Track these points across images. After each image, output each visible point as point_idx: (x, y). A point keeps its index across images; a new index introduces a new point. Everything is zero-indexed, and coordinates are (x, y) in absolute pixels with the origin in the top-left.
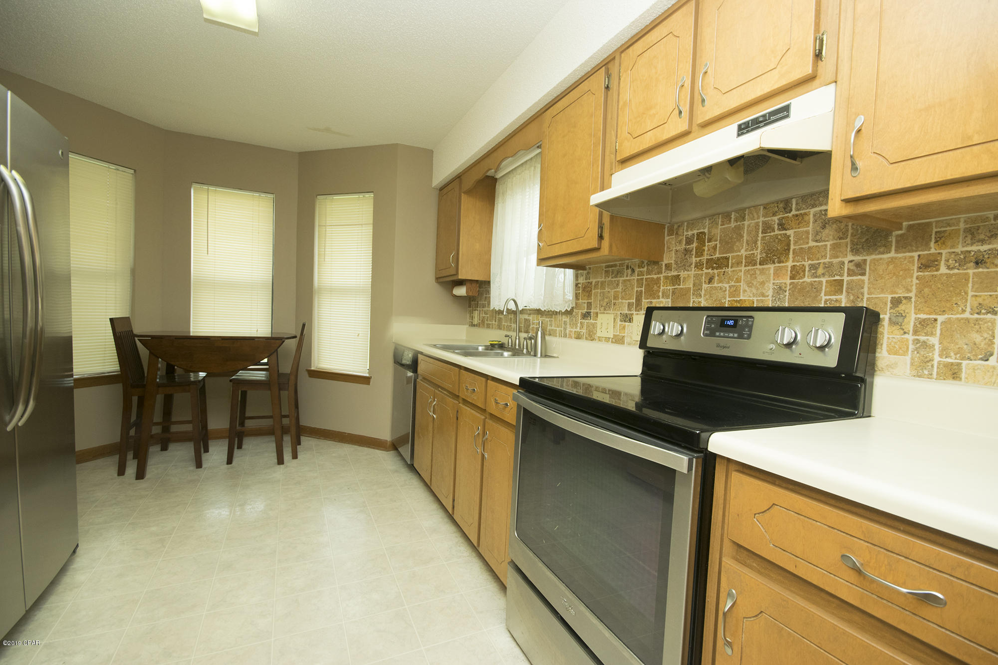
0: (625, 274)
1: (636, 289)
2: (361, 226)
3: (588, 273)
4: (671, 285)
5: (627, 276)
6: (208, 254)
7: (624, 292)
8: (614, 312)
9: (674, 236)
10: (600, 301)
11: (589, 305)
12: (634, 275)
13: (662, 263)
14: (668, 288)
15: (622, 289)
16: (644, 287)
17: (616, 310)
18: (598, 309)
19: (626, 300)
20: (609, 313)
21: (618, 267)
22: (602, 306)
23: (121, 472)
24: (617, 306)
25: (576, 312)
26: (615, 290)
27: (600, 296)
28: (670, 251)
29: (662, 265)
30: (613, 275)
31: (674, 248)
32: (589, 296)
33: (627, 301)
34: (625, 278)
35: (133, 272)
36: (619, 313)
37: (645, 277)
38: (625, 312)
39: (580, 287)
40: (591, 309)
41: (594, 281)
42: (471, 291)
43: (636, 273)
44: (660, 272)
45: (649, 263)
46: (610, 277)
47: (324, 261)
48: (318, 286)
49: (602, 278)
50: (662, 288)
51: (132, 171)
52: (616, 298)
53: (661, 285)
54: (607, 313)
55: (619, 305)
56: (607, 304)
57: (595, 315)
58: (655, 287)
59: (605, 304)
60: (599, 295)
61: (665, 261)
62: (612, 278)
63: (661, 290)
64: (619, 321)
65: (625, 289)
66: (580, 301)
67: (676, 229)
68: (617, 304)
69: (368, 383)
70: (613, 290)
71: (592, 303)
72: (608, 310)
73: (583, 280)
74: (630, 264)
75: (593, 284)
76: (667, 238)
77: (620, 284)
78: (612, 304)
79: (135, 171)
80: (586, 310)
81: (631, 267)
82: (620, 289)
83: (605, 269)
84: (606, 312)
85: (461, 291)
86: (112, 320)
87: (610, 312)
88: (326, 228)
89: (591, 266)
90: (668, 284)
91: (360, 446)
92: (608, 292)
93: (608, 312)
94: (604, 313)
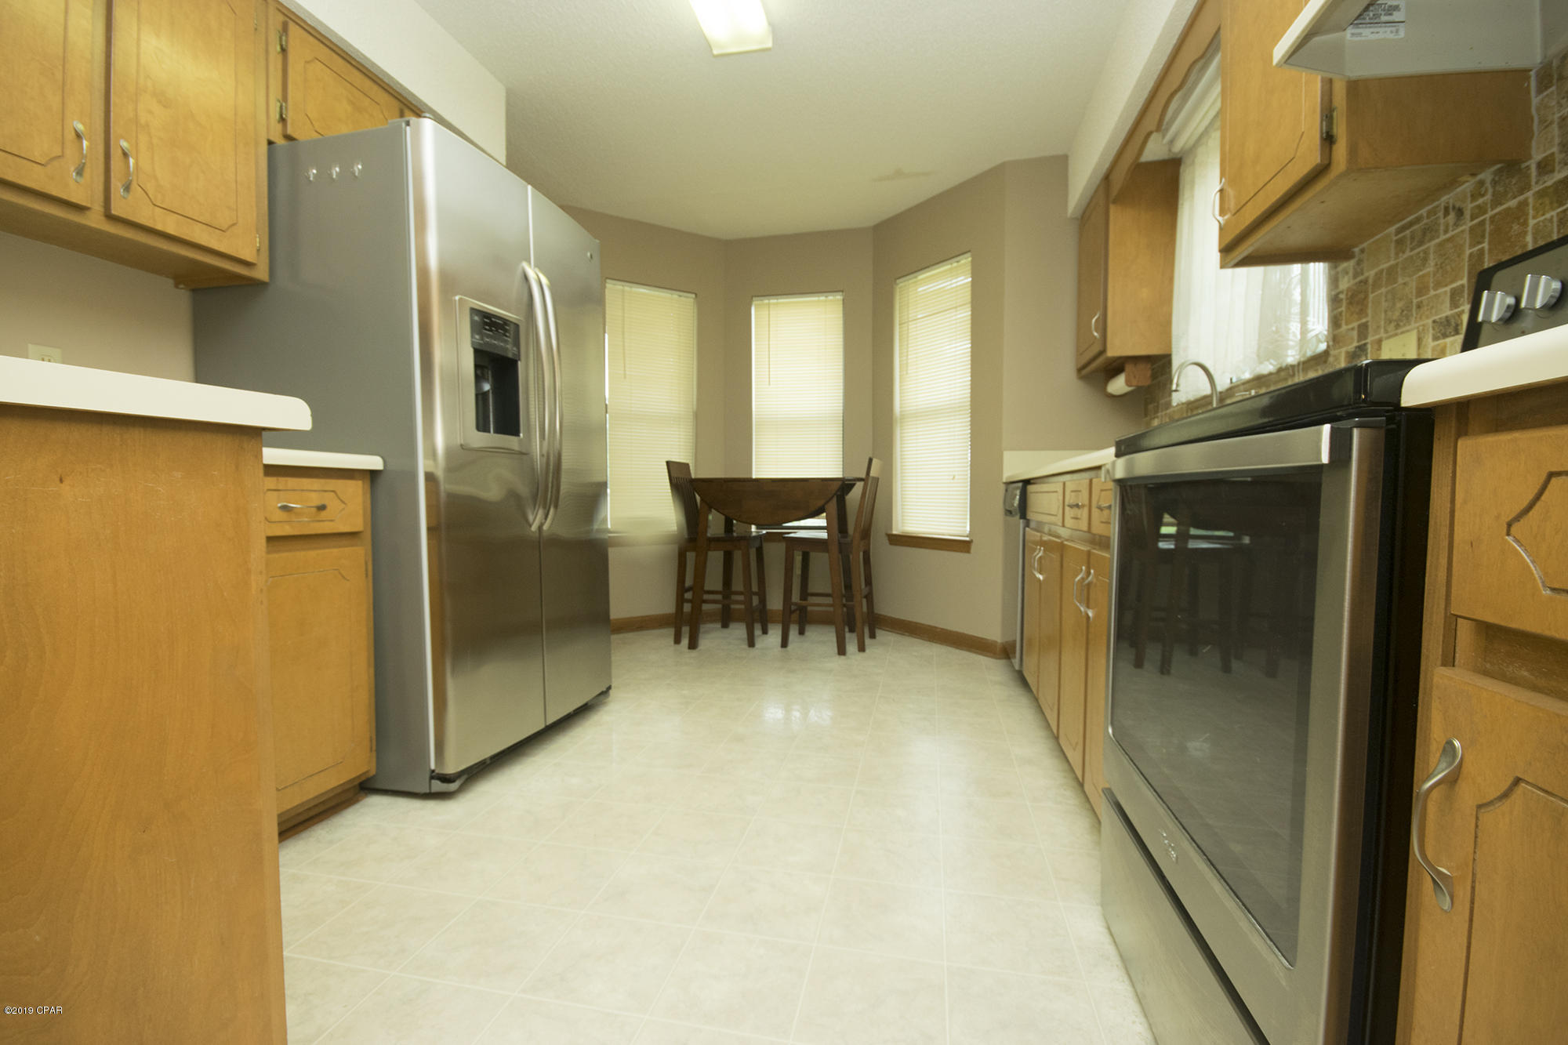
0: (1442, 228)
1: (1468, 252)
2: (954, 310)
3: (1359, 262)
4: (1556, 205)
5: (1446, 232)
6: (769, 384)
7: (1440, 271)
8: (1417, 325)
9: (1553, 88)
10: (1386, 311)
11: (1363, 330)
12: (1463, 222)
13: (1526, 164)
14: (1548, 216)
15: (1436, 265)
16: (1487, 240)
17: (1423, 317)
18: (1382, 330)
19: (1446, 286)
20: (1408, 331)
21: (1425, 221)
22: (1390, 322)
23: (677, 641)
24: (1425, 308)
25: (1335, 356)
26: (1421, 273)
27: (1386, 301)
28: (1546, 127)
29: (1528, 168)
30: (1414, 244)
31: (1557, 116)
32: (1362, 312)
33: (1448, 289)
34: (1443, 237)
35: (697, 416)
36: (1430, 321)
37: (1487, 216)
38: (1444, 315)
39: (1342, 300)
40: (1366, 338)
41: (1371, 274)
42: (1135, 377)
43: (1467, 214)
44: (1526, 187)
45: (1497, 179)
46: (1408, 250)
47: (907, 373)
48: (901, 412)
49: (1389, 261)
50: (1532, 222)
51: (694, 296)
52: (1421, 291)
53: (1530, 216)
54: (1402, 333)
55: (1431, 304)
56: (1403, 311)
57: (1376, 347)
58: (1516, 227)
59: (1397, 313)
60: (1383, 299)
61: (1537, 156)
62: (1412, 249)
63: (1530, 229)
64: (1430, 340)
65: (1441, 264)
66: (1344, 327)
67: (1558, 67)
68: (1425, 303)
69: (968, 551)
70: (1415, 277)
71: (1369, 324)
72: (1405, 325)
73: (1349, 282)
74: (1451, 201)
75: (1370, 281)
76: (1535, 101)
77: (1432, 256)
78: (1414, 307)
79: (696, 295)
80: (1355, 344)
81: (1454, 207)
82: (1430, 268)
83: (1395, 238)
84: (1399, 331)
85: (1118, 385)
86: (668, 463)
87: (1408, 328)
88: (908, 326)
89: (1365, 245)
90: (1547, 208)
91: (957, 648)
92: (1405, 284)
93: (1404, 329)
94: (1396, 335)
